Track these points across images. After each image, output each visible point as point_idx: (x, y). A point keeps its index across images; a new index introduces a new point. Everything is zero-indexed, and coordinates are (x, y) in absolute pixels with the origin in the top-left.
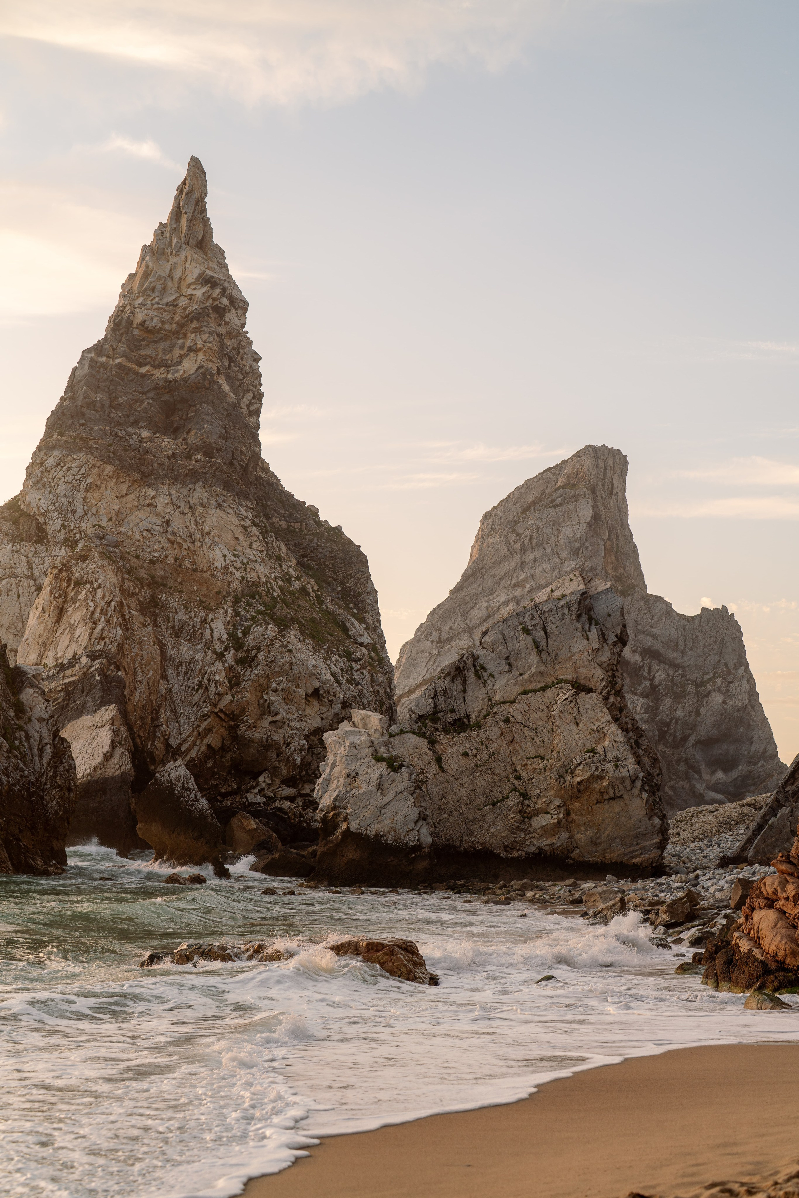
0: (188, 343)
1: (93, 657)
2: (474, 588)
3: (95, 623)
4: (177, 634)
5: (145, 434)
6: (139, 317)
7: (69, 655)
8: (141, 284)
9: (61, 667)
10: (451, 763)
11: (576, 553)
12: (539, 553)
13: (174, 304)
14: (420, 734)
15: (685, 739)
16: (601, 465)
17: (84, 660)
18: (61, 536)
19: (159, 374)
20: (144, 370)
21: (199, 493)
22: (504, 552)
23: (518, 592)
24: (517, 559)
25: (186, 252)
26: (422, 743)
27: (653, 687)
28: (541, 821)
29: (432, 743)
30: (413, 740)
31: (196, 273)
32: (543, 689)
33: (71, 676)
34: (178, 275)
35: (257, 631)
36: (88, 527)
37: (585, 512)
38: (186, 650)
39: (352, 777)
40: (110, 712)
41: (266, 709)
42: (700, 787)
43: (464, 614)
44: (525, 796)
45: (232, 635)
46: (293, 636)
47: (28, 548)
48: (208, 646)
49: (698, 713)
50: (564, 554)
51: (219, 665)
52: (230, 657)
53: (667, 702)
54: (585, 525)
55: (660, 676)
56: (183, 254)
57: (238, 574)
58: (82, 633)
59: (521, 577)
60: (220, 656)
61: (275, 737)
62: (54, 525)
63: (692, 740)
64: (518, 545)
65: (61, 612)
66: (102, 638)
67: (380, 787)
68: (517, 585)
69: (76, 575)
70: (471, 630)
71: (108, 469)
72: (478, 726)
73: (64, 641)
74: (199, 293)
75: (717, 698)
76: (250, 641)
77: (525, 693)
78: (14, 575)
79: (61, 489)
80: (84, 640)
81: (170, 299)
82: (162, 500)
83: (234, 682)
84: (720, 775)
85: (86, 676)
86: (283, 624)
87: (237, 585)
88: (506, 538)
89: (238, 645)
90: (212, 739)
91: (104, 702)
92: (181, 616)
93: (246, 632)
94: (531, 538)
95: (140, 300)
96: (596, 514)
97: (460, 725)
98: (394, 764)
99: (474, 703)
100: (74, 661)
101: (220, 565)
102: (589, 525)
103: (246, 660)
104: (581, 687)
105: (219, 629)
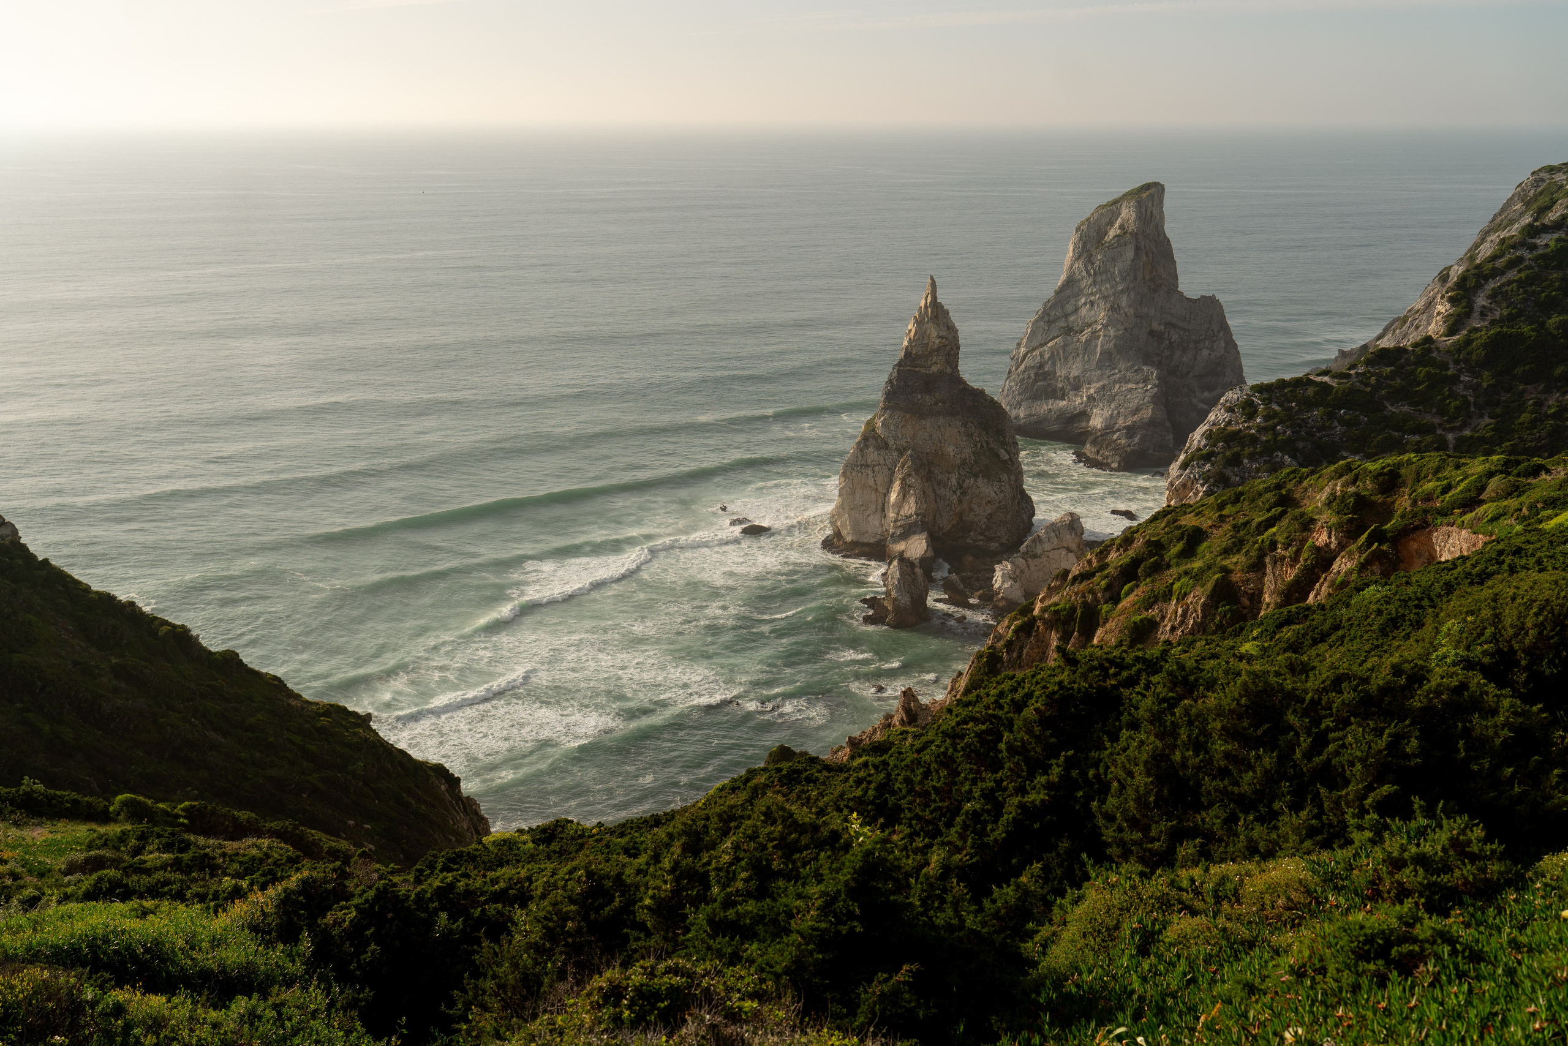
1: (917, 515)
2: (1068, 292)
3: (917, 504)
4: (939, 484)
5: (919, 396)
6: (914, 352)
7: (909, 513)
9: (907, 517)
10: (1032, 568)
11: (1123, 279)
12: (1104, 277)
14: (1023, 558)
15: (1188, 373)
16: (1143, 210)
17: (915, 517)
18: (894, 447)
19: (923, 370)
20: (917, 370)
21: (941, 421)
22: (1084, 273)
23: (1092, 298)
24: (1091, 280)
25: (930, 324)
27: (1171, 343)
29: (1026, 561)
32: (1059, 549)
33: (910, 521)
35: (967, 481)
36: (903, 442)
37: (1130, 253)
38: (943, 491)
39: (1003, 583)
40: (924, 536)
41: (972, 510)
42: (1194, 401)
43: (1063, 307)
45: (958, 483)
46: (980, 482)
47: (883, 452)
48: (950, 489)
49: (1195, 359)
50: (1118, 280)
51: (955, 497)
52: (958, 492)
53: (1178, 353)
54: (1129, 262)
55: (1175, 337)
57: (959, 456)
58: (913, 505)
59: (1095, 290)
60: (955, 492)
61: (976, 519)
62: (891, 443)
63: (1191, 375)
64: (1093, 270)
65: (904, 496)
66: (919, 508)
67: (1011, 586)
68: (1092, 294)
69: (909, 483)
70: (1066, 316)
71: (908, 416)
73: (907, 507)
74: (937, 341)
75: (1205, 352)
76: (965, 485)
77: (1053, 550)
78: (879, 464)
80: (914, 509)
81: (926, 343)
82: (929, 425)
83: (960, 501)
84: (1206, 394)
85: (916, 522)
86: (976, 476)
87: (959, 461)
88: (1086, 267)
89: (961, 487)
90: (954, 522)
91: (922, 531)
92: (940, 477)
93: (963, 481)
94: (1099, 268)
96: (1137, 249)
97: (1035, 556)
98: (1015, 580)
99: (1039, 551)
100: (911, 516)
101: (952, 453)
102: (1133, 260)
103: (964, 493)
104: (1069, 550)
105: (954, 481)
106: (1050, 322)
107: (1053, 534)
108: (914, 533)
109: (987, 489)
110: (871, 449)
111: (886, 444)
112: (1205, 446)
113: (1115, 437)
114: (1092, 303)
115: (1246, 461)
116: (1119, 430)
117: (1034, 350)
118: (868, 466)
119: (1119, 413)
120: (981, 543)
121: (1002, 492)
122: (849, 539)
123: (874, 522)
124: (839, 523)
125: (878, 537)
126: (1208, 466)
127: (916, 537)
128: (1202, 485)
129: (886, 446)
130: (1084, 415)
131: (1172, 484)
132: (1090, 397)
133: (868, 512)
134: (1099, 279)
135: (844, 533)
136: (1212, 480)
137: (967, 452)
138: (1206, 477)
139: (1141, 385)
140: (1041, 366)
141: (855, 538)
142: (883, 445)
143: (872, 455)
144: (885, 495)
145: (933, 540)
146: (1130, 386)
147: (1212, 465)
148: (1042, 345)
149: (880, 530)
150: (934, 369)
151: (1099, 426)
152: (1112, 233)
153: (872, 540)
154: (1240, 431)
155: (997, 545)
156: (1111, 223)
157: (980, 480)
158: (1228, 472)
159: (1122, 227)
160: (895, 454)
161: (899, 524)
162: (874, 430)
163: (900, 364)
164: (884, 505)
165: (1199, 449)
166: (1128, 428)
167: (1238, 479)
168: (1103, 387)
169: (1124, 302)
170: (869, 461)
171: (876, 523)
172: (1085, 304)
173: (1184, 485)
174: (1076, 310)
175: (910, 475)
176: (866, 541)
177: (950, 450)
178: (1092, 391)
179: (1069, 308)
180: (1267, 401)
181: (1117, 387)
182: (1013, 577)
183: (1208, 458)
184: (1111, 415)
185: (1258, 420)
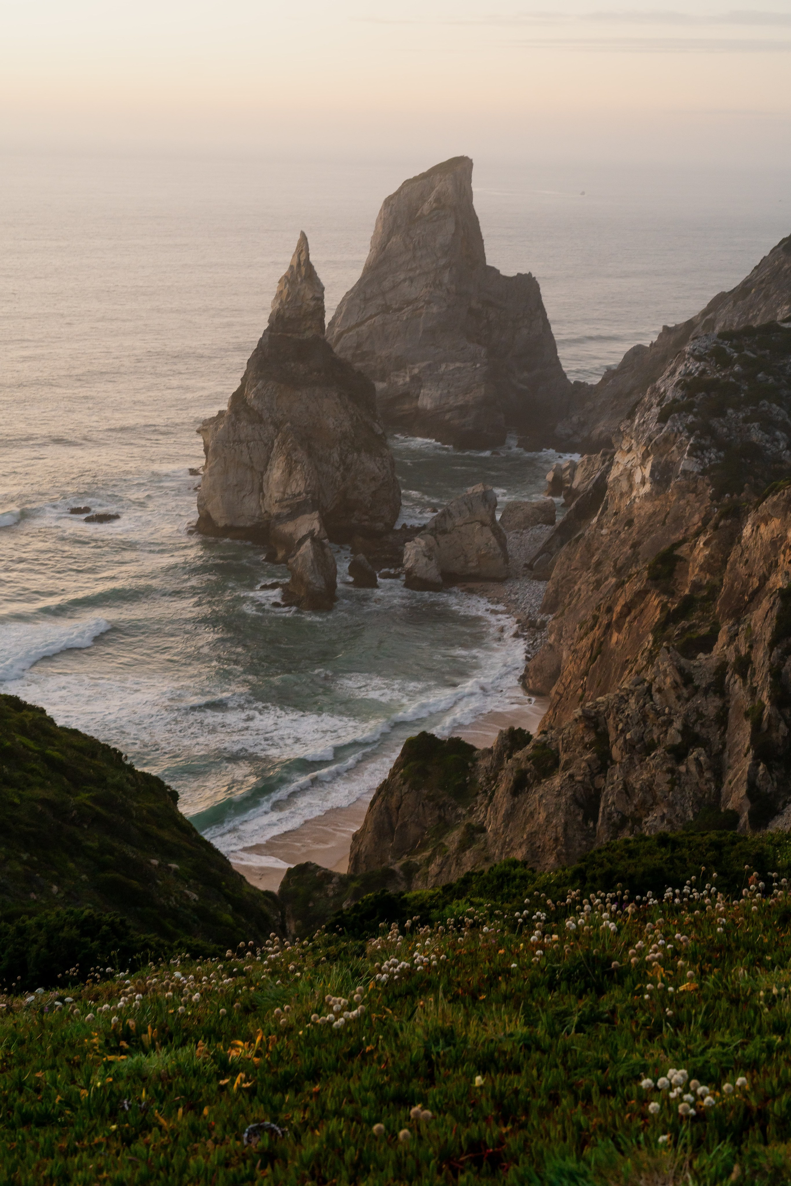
0: (308, 325)
1: (307, 493)
3: (306, 480)
5: (293, 365)
6: (287, 315)
7: (297, 491)
8: (287, 298)
9: (294, 496)
11: (444, 255)
12: (424, 252)
13: (301, 307)
14: (431, 534)
17: (304, 495)
18: (270, 420)
19: (296, 337)
20: (289, 335)
21: (317, 391)
24: (410, 254)
26: (432, 538)
27: (489, 322)
28: (471, 564)
29: (435, 538)
30: (429, 537)
31: (311, 296)
32: (472, 523)
33: (298, 500)
34: (302, 293)
35: (350, 456)
36: (279, 416)
37: (450, 227)
39: (417, 561)
40: (316, 514)
41: (356, 487)
42: (514, 381)
44: (466, 556)
45: (341, 459)
47: (257, 426)
48: (333, 465)
49: (514, 339)
50: (439, 255)
51: (338, 474)
52: (341, 468)
55: (492, 316)
56: (304, 285)
57: (339, 430)
58: (301, 482)
59: (414, 266)
61: (360, 498)
62: (266, 415)
63: (510, 354)
64: (411, 246)
65: (290, 473)
66: (309, 485)
67: (426, 565)
69: (294, 458)
70: (384, 293)
71: (282, 386)
72: (450, 533)
73: (294, 486)
74: (312, 303)
75: (524, 332)
76: (348, 461)
77: (466, 524)
78: (254, 440)
79: (266, 399)
80: (303, 486)
81: (299, 304)
82: (304, 396)
83: (344, 479)
85: (305, 500)
86: (358, 451)
87: (339, 435)
89: (344, 463)
90: (339, 501)
91: (313, 510)
92: (321, 453)
93: (346, 457)
94: (419, 243)
95: (286, 306)
96: (457, 223)
97: (444, 532)
98: (430, 558)
99: (449, 525)
100: (300, 494)
101: (332, 426)
102: (454, 235)
103: (347, 469)
104: (483, 524)
105: (336, 456)
106: (366, 300)
107: (464, 508)
108: (304, 513)
109: (372, 465)
110: (244, 423)
111: (260, 416)
112: (683, 397)
113: (447, 417)
114: (412, 280)
115: (730, 411)
116: (449, 411)
117: (349, 329)
118: (240, 441)
119: (449, 392)
120: (366, 523)
121: (384, 468)
122: (221, 523)
123: (250, 504)
124: (209, 507)
125: (256, 520)
126: (691, 418)
127: (307, 516)
128: (688, 438)
129: (261, 421)
130: (407, 396)
131: (650, 439)
132: (413, 378)
133: (243, 493)
134: (419, 254)
135: (216, 515)
136: (698, 432)
137: (347, 425)
138: (691, 429)
139: (469, 364)
140: (359, 346)
141: (228, 522)
142: (257, 419)
143: (246, 429)
144: (262, 474)
145: (324, 521)
146: (458, 364)
147: (695, 415)
148: (358, 325)
149: (258, 513)
150: (309, 334)
151: (429, 407)
152: (426, 208)
153: (249, 524)
154: (718, 380)
155: (382, 524)
156: (423, 198)
157: (363, 454)
158: (714, 422)
159: (437, 200)
160: (271, 428)
161: (285, 503)
162: (244, 402)
163: (269, 329)
164: (261, 485)
165: (675, 401)
166: (461, 408)
167: (725, 430)
168: (429, 366)
169: (446, 277)
170: (243, 436)
171: (253, 505)
172: (405, 280)
173: (666, 440)
174: (395, 287)
175: (295, 450)
176: (242, 524)
177: (331, 423)
178: (416, 371)
179: (387, 284)
180: (738, 348)
181: (444, 366)
182: (429, 553)
183: (688, 408)
184: (441, 395)
185: (737, 368)
